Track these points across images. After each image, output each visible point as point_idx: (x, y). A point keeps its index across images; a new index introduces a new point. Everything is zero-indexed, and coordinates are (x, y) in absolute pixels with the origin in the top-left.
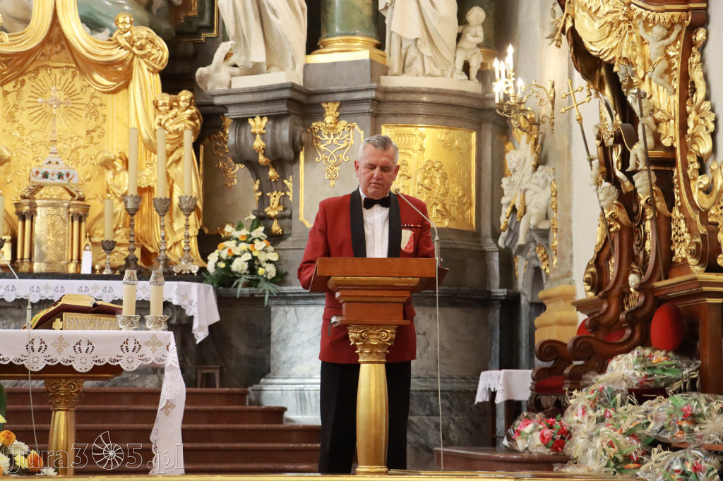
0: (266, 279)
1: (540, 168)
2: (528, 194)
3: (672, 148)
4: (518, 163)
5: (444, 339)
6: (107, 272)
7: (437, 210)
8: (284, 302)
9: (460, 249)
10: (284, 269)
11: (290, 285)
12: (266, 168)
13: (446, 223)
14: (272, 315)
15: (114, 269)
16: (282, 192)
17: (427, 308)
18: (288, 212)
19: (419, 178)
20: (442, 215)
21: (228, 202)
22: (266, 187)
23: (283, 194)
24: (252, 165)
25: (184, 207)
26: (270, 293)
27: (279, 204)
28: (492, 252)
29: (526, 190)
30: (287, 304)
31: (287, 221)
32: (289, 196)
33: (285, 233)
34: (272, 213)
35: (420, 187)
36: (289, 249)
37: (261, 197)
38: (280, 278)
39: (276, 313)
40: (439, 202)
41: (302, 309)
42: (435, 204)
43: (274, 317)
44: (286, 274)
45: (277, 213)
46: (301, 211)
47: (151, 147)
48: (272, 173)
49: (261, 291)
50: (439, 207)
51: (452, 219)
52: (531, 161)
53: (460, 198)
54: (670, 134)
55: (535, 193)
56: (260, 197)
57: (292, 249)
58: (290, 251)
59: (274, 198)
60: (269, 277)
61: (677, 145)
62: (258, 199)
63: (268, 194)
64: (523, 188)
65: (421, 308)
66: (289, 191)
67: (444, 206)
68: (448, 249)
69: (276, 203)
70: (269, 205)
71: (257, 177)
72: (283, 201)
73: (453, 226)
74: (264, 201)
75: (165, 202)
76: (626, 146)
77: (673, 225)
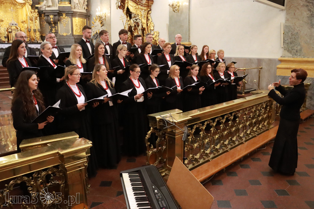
1: (103, 26)
4: (97, 25)
12: (52, 24)
18: (57, 32)
19: (79, 27)
22: (52, 27)
24: (50, 23)
25: (39, 31)
31: (56, 33)
32: (56, 29)
34: (53, 32)
46: (59, 32)
47: (31, 20)
48: (53, 25)
52: (100, 25)
54: (145, 26)
56: (50, 29)
59: (54, 29)
61: (146, 27)
70: (52, 30)
71: (50, 25)
75: (36, 30)
76: (137, 27)
77: (144, 39)
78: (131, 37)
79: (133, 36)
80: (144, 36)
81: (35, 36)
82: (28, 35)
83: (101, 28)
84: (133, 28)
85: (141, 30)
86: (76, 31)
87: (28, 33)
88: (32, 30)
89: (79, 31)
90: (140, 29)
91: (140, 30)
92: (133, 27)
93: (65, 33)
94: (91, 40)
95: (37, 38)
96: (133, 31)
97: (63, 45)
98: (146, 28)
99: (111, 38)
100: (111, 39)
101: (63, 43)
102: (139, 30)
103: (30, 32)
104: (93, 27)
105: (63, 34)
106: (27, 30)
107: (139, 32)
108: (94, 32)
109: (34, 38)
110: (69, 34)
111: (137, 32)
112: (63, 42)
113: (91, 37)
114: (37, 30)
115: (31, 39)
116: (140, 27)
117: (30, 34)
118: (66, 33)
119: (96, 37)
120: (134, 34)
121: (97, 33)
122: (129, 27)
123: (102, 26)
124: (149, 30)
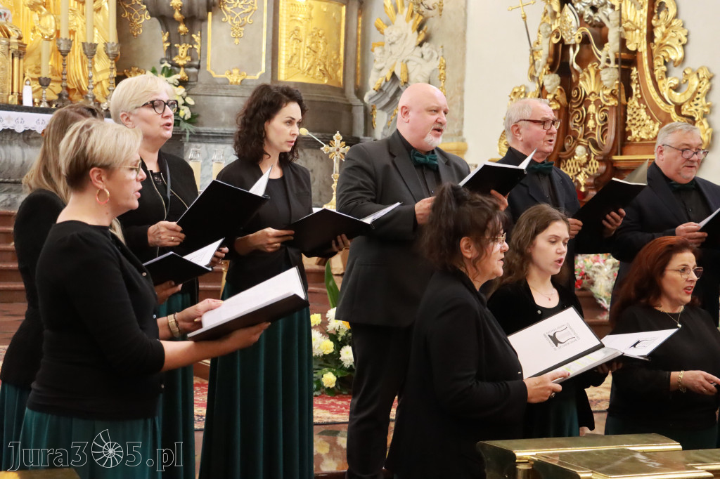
0: (183, 119)
1: (426, 45)
2: (409, 64)
3: (636, 51)
4: (399, 37)
5: (325, 176)
6: (45, 105)
7: (320, 70)
8: (197, 139)
9: (338, 103)
10: (196, 111)
11: (202, 125)
12: (178, 23)
13: (326, 81)
14: (185, 150)
15: (50, 103)
16: (190, 44)
17: (314, 150)
18: (196, 63)
19: (308, 44)
20: (324, 74)
21: (134, 48)
22: (175, 39)
23: (191, 46)
24: (165, 19)
25: (110, 52)
26: (190, 132)
27: (187, 55)
28: (358, 106)
29: (408, 61)
30: (199, 142)
31: (194, 70)
32: (196, 49)
33: (191, 80)
34: (181, 62)
35: (309, 50)
36: (200, 95)
37: (170, 48)
38: (193, 120)
39: (188, 148)
40: (321, 63)
41: (212, 146)
42: (319, 64)
43: (186, 151)
44: (198, 116)
45: (185, 62)
46: (209, 62)
48: (182, 28)
49: (183, 130)
50: (322, 67)
51: (330, 78)
53: (334, 60)
54: (637, 41)
55: (418, 64)
56: (168, 47)
57: (203, 95)
58: (202, 97)
59: (182, 50)
60: (186, 118)
61: (643, 48)
62: (166, 49)
63: (176, 45)
64: (406, 59)
65: (310, 150)
66: (197, 44)
67: (325, 65)
68: (330, 102)
69: (185, 54)
70: (177, 54)
71: (167, 29)
72: (191, 52)
73: (331, 84)
74: (171, 51)
75: (94, 46)
76: (594, 47)
77: (629, 111)
78: (563, 99)
79: (574, 93)
80: (629, 93)
81: (90, 78)
82: (53, 71)
83: (419, 50)
84: (573, 55)
85: (612, 64)
86: (289, 63)
87: (56, 58)
88: (77, 50)
89: (305, 64)
90: (612, 58)
91: (608, 61)
92: (574, 46)
93: (235, 72)
94: (366, 110)
95: (98, 89)
96: (576, 66)
97: (216, 129)
98: (645, 55)
99: (462, 102)
100: (462, 110)
101: (223, 119)
102: (603, 60)
103: (65, 54)
104: (379, 45)
105: (226, 75)
106: (51, 44)
107: (602, 72)
108: (381, 70)
109: (84, 87)
110: (257, 77)
111: (597, 73)
112: (224, 117)
113: (366, 98)
114: (101, 47)
115: (67, 89)
116: (612, 47)
117: (64, 66)
118: (241, 69)
119: (387, 100)
120: (581, 83)
121: (394, 75)
122: (556, 46)
123: (420, 45)
124: (656, 62)
